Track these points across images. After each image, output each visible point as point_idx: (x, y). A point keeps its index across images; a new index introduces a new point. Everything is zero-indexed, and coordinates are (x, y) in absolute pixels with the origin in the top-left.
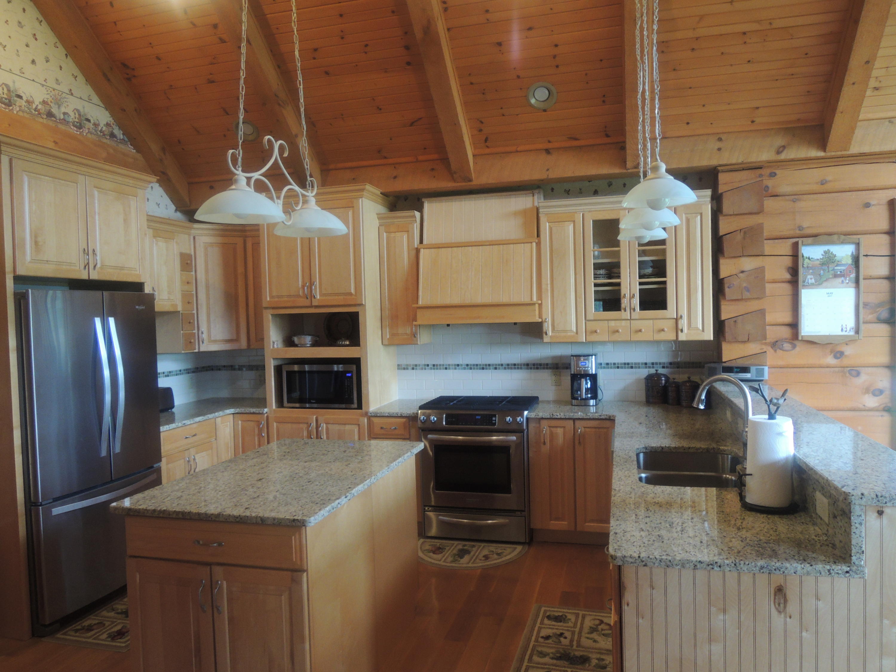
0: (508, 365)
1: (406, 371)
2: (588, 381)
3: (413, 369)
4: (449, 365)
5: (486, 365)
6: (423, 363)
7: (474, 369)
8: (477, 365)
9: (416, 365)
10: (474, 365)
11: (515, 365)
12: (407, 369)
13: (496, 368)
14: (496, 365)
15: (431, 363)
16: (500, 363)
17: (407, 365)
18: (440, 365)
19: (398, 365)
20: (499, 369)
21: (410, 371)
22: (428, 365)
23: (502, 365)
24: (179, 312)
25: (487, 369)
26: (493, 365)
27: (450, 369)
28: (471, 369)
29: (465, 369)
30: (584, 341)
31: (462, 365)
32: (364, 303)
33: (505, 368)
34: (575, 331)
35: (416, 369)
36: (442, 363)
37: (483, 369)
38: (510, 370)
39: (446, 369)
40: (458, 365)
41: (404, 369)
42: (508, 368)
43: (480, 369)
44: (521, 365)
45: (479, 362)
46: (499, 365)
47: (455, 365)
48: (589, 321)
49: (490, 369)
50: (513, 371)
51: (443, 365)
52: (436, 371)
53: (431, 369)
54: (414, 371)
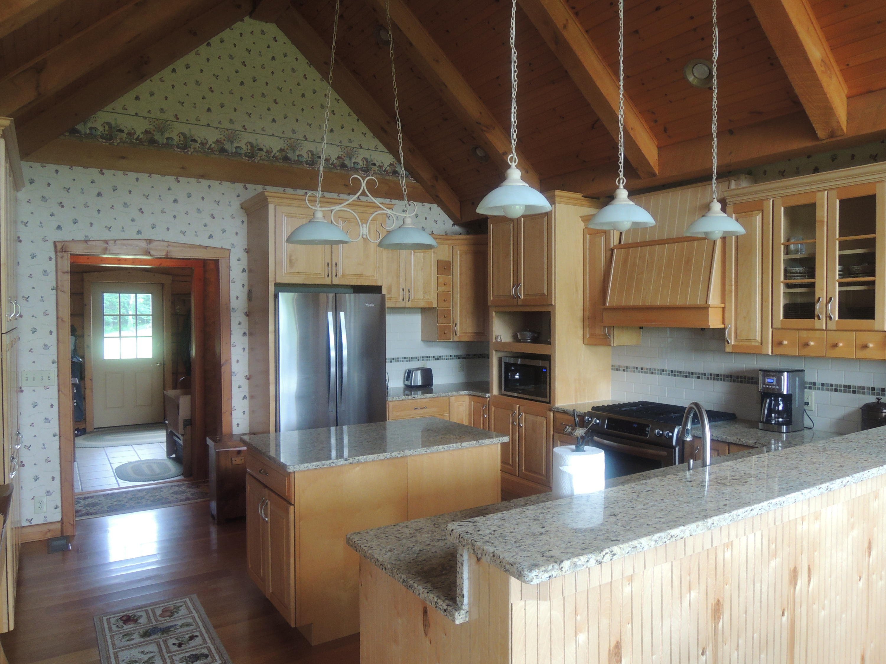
0: (711, 375)
1: (618, 372)
3: (624, 370)
4: (655, 370)
5: (689, 373)
6: (633, 366)
7: (678, 376)
8: (680, 372)
9: (627, 367)
10: (678, 372)
11: (718, 375)
12: (620, 370)
13: (698, 378)
14: (699, 373)
15: (639, 366)
16: (703, 372)
17: (619, 366)
18: (647, 369)
19: (612, 366)
20: (702, 378)
21: (621, 372)
22: (637, 368)
23: (705, 374)
24: (436, 308)
25: (689, 377)
26: (696, 373)
27: (655, 373)
28: (675, 375)
29: (669, 375)
30: (770, 353)
31: (666, 371)
32: (553, 304)
33: (708, 379)
34: (760, 341)
35: (627, 371)
36: (649, 367)
37: (686, 377)
38: (712, 381)
39: (652, 373)
40: (663, 371)
41: (617, 370)
42: (711, 379)
43: (683, 376)
44: (724, 376)
45: (683, 369)
46: (702, 374)
47: (661, 370)
48: (775, 329)
49: (692, 377)
50: (716, 382)
51: (650, 369)
52: (643, 374)
53: (639, 372)
54: (625, 372)
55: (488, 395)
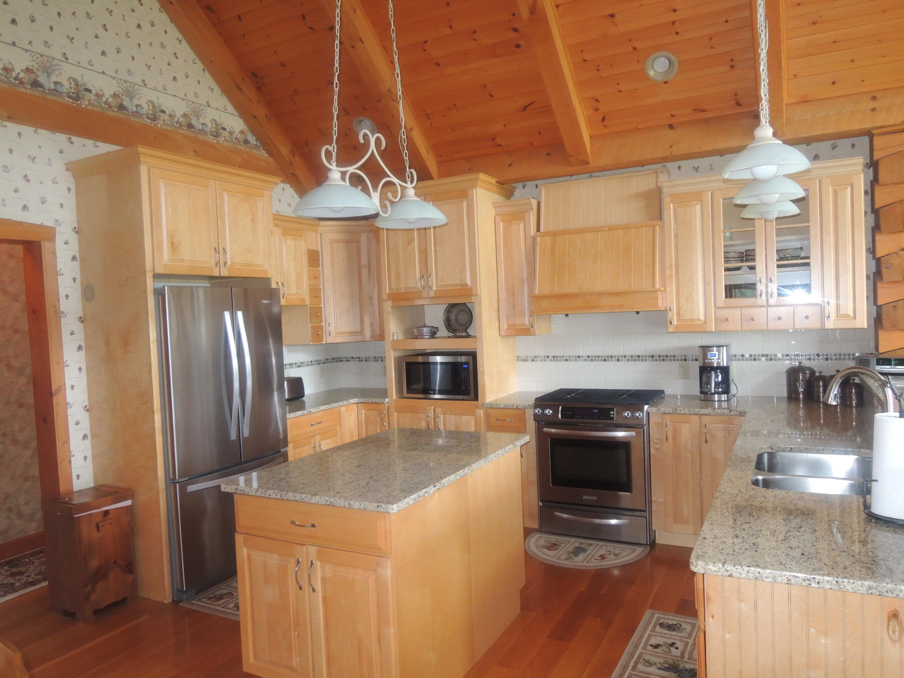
0: (632, 356)
1: (525, 362)
2: (719, 374)
3: (533, 360)
4: (570, 357)
5: (608, 357)
6: (543, 355)
7: (595, 360)
8: (598, 357)
9: (536, 357)
10: (595, 357)
11: (639, 356)
12: (527, 360)
13: (618, 360)
14: (618, 356)
15: (551, 354)
16: (623, 354)
17: (527, 357)
18: (560, 357)
19: (518, 357)
20: (622, 360)
21: (530, 363)
22: (548, 357)
23: (625, 357)
24: (307, 305)
25: (608, 360)
26: (615, 357)
27: (570, 360)
28: (592, 360)
29: (586, 360)
30: (714, 330)
31: (582, 357)
32: (479, 294)
33: (628, 360)
34: (703, 319)
35: (536, 361)
36: (562, 354)
37: (605, 360)
38: (634, 362)
39: (566, 360)
40: (579, 357)
41: (524, 360)
42: (632, 360)
43: (602, 360)
44: (645, 356)
45: (601, 354)
46: (622, 356)
47: (576, 357)
48: (719, 308)
49: (612, 360)
50: (637, 362)
51: (563, 357)
52: (556, 362)
53: (551, 360)
54: (534, 362)
55: (387, 400)
